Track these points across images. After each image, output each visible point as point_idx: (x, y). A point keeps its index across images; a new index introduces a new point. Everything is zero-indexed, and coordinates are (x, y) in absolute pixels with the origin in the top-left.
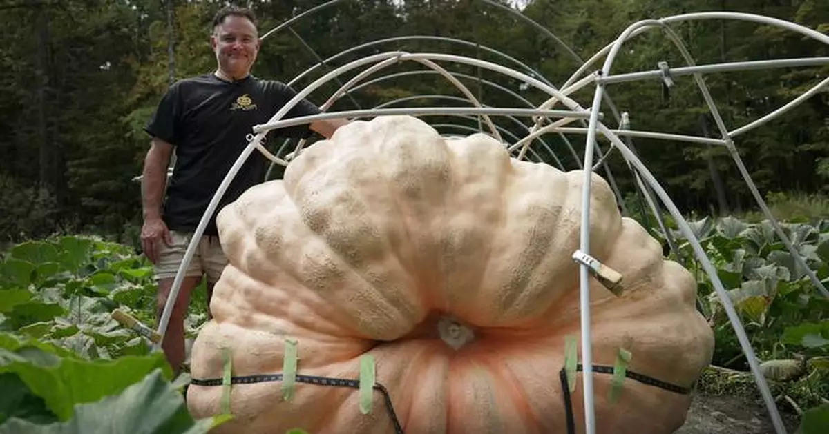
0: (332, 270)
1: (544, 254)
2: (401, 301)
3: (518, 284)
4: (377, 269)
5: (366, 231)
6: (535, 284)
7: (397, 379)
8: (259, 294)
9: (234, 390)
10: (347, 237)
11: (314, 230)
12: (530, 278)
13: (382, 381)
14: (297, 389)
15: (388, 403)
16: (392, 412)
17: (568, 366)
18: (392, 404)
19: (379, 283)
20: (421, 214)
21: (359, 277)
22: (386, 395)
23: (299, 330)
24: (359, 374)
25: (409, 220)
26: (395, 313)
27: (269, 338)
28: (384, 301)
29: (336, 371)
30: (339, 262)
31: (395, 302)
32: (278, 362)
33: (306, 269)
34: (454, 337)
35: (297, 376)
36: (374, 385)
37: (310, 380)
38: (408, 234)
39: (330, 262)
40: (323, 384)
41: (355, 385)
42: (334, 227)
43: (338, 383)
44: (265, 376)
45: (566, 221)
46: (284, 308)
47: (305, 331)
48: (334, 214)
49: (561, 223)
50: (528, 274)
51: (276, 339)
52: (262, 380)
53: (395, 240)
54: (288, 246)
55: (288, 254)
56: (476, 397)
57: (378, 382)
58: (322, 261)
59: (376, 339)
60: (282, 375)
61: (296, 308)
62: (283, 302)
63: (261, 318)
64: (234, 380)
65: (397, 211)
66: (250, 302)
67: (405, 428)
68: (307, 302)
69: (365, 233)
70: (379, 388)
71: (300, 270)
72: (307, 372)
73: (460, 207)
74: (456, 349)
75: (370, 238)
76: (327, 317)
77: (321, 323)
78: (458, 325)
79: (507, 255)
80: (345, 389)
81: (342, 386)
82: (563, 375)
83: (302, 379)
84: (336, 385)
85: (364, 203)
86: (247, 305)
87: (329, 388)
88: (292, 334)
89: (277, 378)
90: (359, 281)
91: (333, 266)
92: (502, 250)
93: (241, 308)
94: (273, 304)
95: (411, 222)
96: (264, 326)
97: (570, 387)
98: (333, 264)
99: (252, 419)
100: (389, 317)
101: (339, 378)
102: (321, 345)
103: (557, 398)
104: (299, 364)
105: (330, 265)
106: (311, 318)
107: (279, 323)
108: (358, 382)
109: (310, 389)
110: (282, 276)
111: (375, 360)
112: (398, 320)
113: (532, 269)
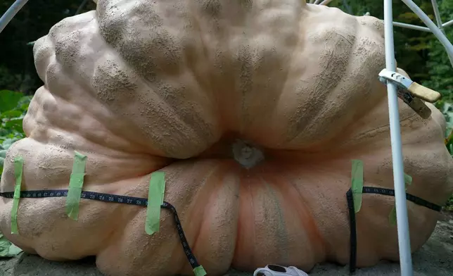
0: (123, 82)
1: (339, 78)
2: (195, 118)
3: (313, 106)
4: (171, 84)
5: (161, 42)
6: (330, 107)
7: (187, 197)
8: (55, 108)
9: (22, 204)
10: (140, 47)
11: (109, 42)
12: (325, 101)
13: (171, 199)
14: (81, 206)
15: (176, 223)
16: (180, 232)
17: (354, 189)
18: (182, 223)
19: (172, 98)
20: (220, 31)
21: (151, 91)
22: (175, 214)
23: (89, 145)
24: (148, 191)
25: (207, 37)
26: (189, 132)
27: (59, 153)
28: (177, 118)
29: (125, 188)
30: (130, 73)
31: (188, 119)
32: (65, 177)
33: (97, 81)
34: (247, 158)
35: (82, 192)
36: (162, 204)
37: (96, 197)
38: (206, 51)
39: (121, 74)
40: (109, 202)
41: (142, 203)
42: (128, 38)
43: (126, 200)
44: (51, 191)
45: (360, 49)
46: (76, 122)
47: (96, 146)
48: (129, 25)
49: (356, 51)
50: (324, 97)
51: (65, 153)
52: (48, 195)
53: (191, 55)
54: (83, 59)
55: (82, 67)
56: (266, 216)
57: (167, 201)
58: (113, 73)
59: (168, 156)
60: (67, 191)
61: (88, 122)
62: (76, 116)
63: (55, 132)
64: (24, 194)
65: (195, 26)
66: (48, 116)
67: (194, 247)
68: (98, 116)
69: (160, 45)
70: (167, 207)
71: (93, 84)
72: (94, 188)
73: (259, 29)
74: (247, 168)
75: (165, 51)
76: (117, 132)
77: (111, 138)
78: (251, 147)
79: (304, 78)
80: (132, 207)
81: (129, 204)
82: (350, 196)
83: (87, 195)
84: (123, 202)
85: (162, 17)
86: (45, 120)
87: (115, 206)
88: (81, 149)
89: (63, 193)
90: (151, 94)
91: (124, 78)
92: (300, 72)
93: (39, 122)
94: (66, 118)
95: (209, 40)
96: (57, 140)
97: (355, 208)
98: (124, 76)
99: (38, 234)
100: (182, 135)
101: (126, 195)
102: (110, 161)
103: (343, 219)
104: (86, 180)
105: (121, 76)
106: (101, 133)
107: (69, 137)
108: (147, 200)
109: (95, 206)
110: (78, 90)
111: (166, 178)
112: (191, 138)
113: (328, 92)
